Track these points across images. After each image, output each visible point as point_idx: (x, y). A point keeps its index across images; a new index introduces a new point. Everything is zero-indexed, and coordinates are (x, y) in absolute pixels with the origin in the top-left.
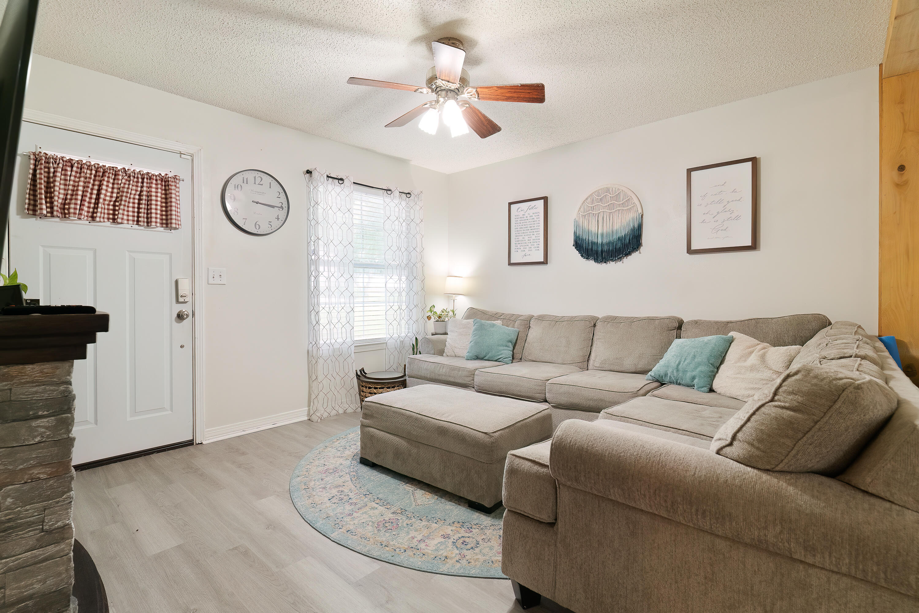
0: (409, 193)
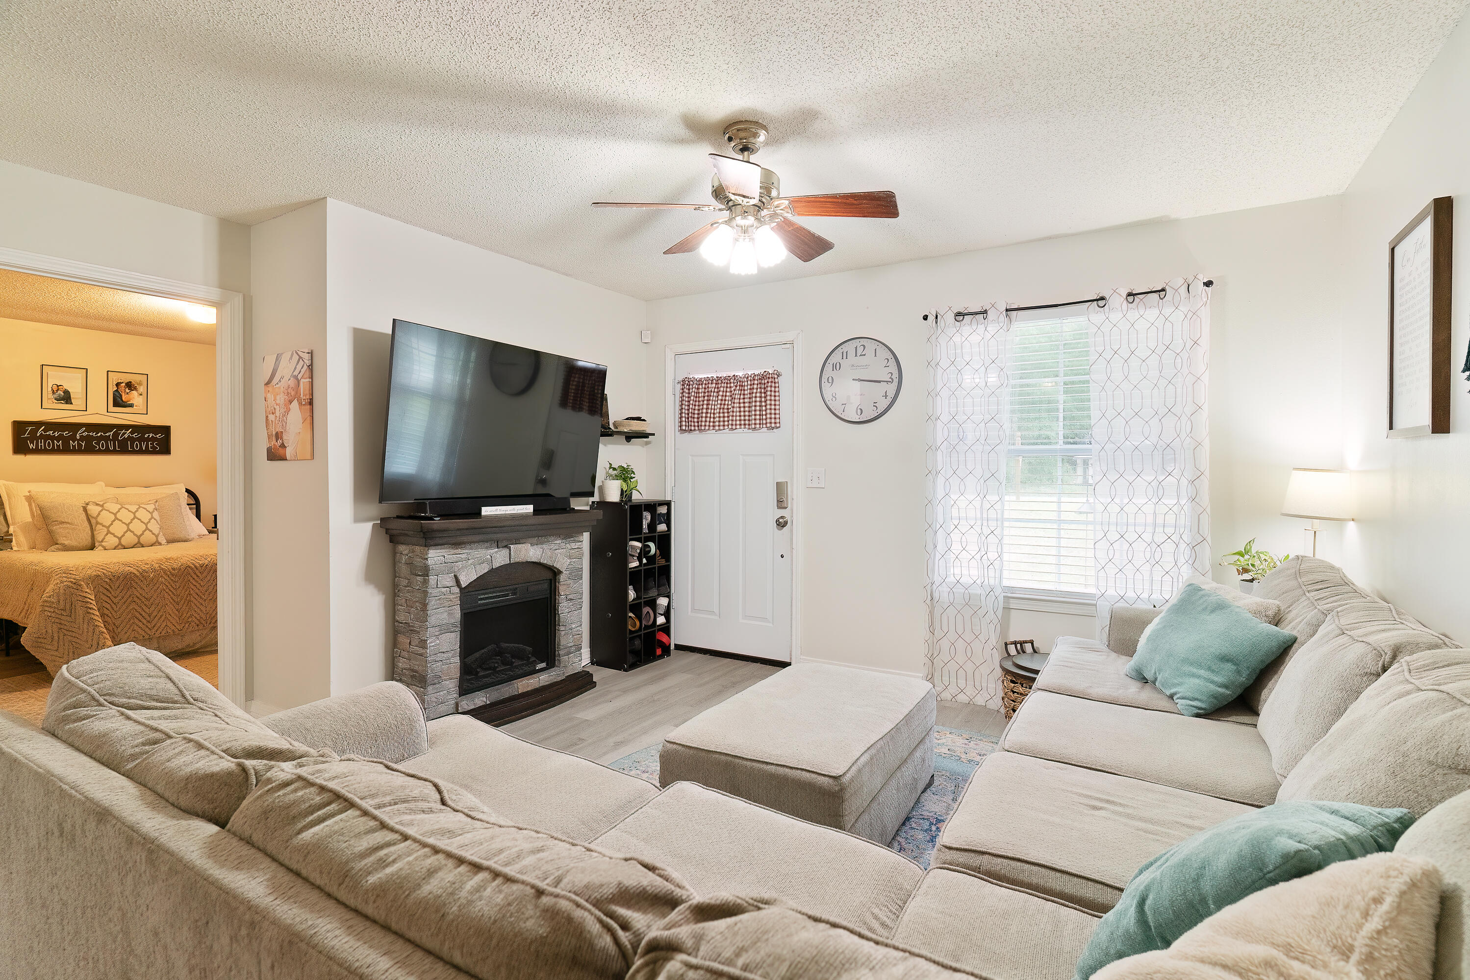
0: (1163, 290)
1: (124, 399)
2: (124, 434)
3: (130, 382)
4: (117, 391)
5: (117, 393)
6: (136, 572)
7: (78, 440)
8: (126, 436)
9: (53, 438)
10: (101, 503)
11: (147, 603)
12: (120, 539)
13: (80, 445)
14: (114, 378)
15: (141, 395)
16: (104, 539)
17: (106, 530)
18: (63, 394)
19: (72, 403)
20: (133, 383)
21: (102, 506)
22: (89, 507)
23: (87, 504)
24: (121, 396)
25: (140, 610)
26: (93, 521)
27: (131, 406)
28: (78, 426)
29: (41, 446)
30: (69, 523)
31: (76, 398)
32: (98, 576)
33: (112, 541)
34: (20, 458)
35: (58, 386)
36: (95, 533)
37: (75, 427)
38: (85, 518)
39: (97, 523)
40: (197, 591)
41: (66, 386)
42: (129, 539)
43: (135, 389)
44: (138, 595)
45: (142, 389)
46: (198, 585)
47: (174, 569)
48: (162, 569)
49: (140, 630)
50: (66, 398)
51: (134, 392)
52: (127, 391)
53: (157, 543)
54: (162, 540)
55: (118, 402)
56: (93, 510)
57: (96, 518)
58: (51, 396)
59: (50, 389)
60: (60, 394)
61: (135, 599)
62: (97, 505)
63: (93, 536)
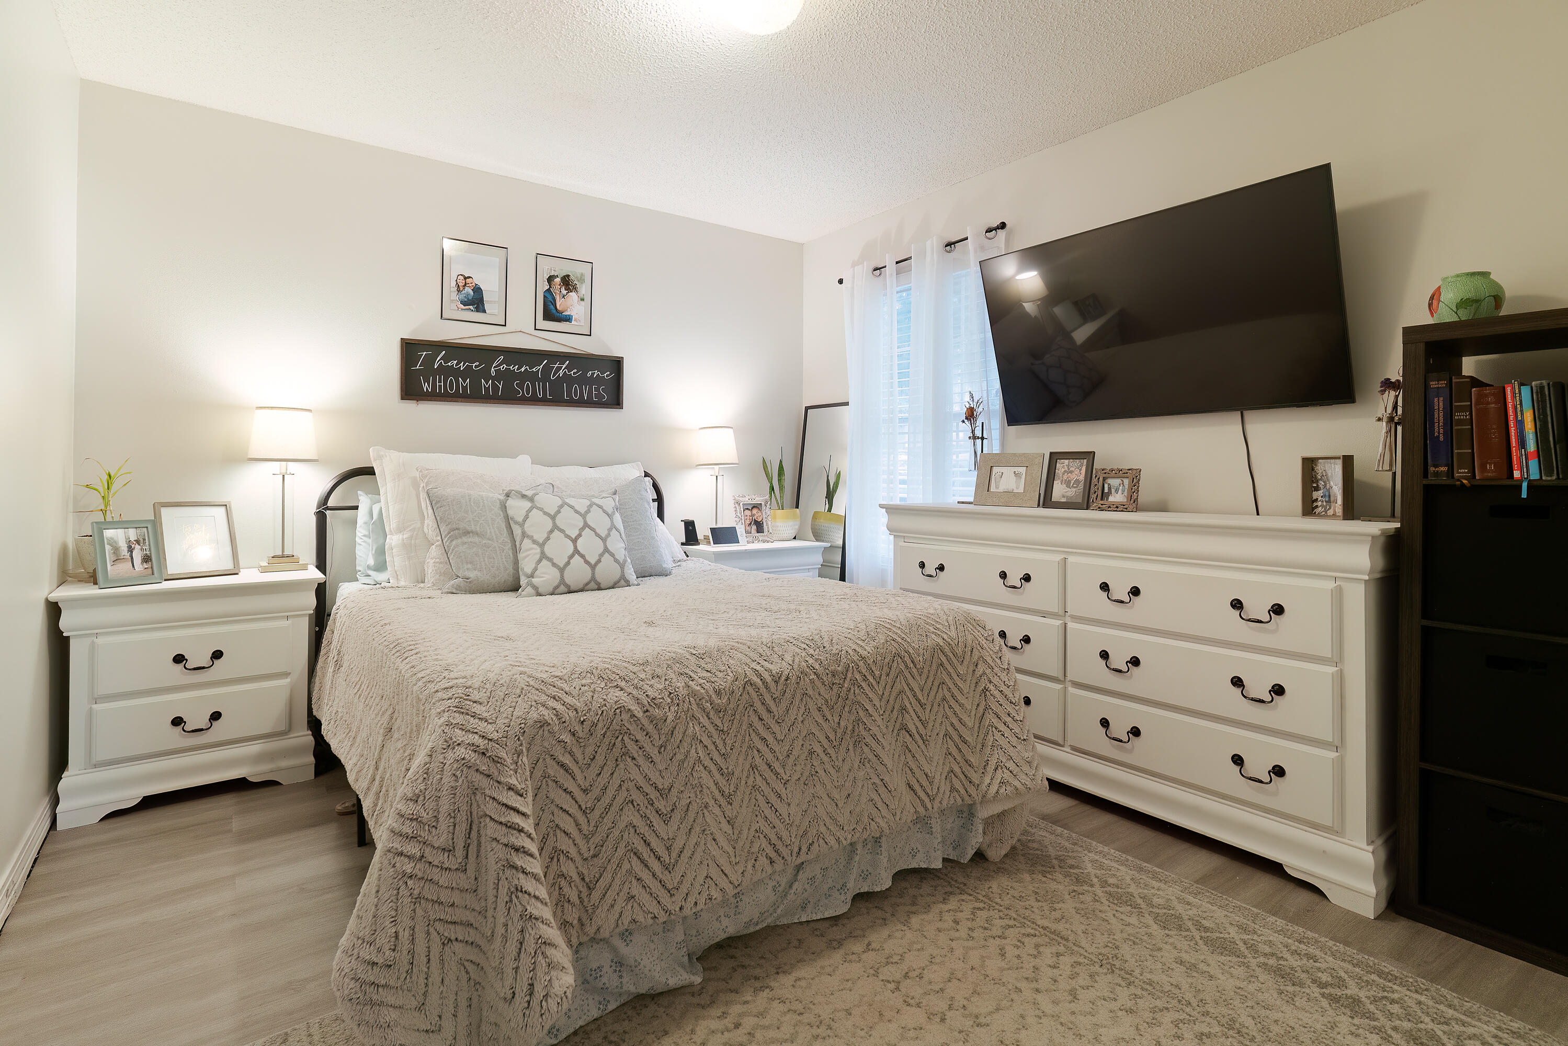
1: (558, 307)
2: (559, 369)
3: (568, 276)
4: (548, 290)
5: (548, 295)
6: (634, 708)
7: (493, 379)
8: (561, 373)
9: (456, 373)
10: (529, 493)
11: (661, 804)
12: (562, 570)
13: (495, 388)
14: (547, 266)
15: (582, 300)
16: (536, 569)
17: (538, 550)
18: (472, 293)
19: (484, 311)
20: (572, 277)
21: (531, 499)
22: (510, 503)
23: (508, 495)
24: (555, 300)
25: (644, 829)
26: (517, 531)
27: (568, 319)
28: (494, 352)
29: (440, 386)
30: (476, 534)
31: (491, 302)
32: (542, 724)
33: (547, 576)
34: (411, 406)
35: (465, 278)
36: (520, 556)
37: (491, 352)
38: (503, 525)
39: (524, 535)
40: (770, 757)
41: (478, 279)
42: (578, 572)
43: (575, 289)
44: (642, 782)
45: (584, 289)
46: (770, 739)
47: (718, 693)
48: (694, 694)
49: (645, 898)
50: (476, 301)
51: (573, 294)
52: (564, 292)
53: (621, 582)
54: (631, 575)
55: (551, 313)
56: (517, 508)
57: (522, 525)
58: (455, 296)
59: (454, 283)
60: (468, 294)
61: (636, 796)
62: (524, 496)
63: (516, 562)
